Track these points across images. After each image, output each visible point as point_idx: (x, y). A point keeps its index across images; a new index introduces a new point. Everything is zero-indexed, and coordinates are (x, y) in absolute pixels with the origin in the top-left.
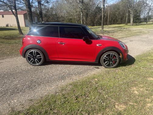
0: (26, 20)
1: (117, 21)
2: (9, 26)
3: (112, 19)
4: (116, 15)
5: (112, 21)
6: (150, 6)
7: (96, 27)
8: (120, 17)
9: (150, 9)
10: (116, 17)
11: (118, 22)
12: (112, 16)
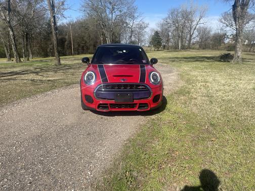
1: (88, 49)
3: (79, 45)
4: (85, 38)
5: (80, 49)
6: (132, 26)
7: (51, 58)
8: (92, 43)
9: (132, 31)
10: (86, 42)
12: (78, 41)
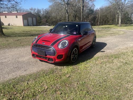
0: (24, 20)
2: (11, 25)
4: (108, 16)
5: (104, 22)
11: (109, 23)
